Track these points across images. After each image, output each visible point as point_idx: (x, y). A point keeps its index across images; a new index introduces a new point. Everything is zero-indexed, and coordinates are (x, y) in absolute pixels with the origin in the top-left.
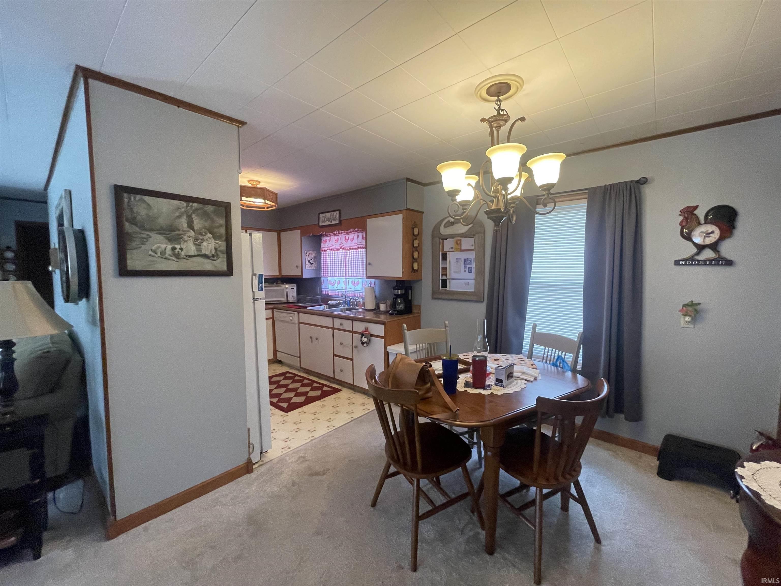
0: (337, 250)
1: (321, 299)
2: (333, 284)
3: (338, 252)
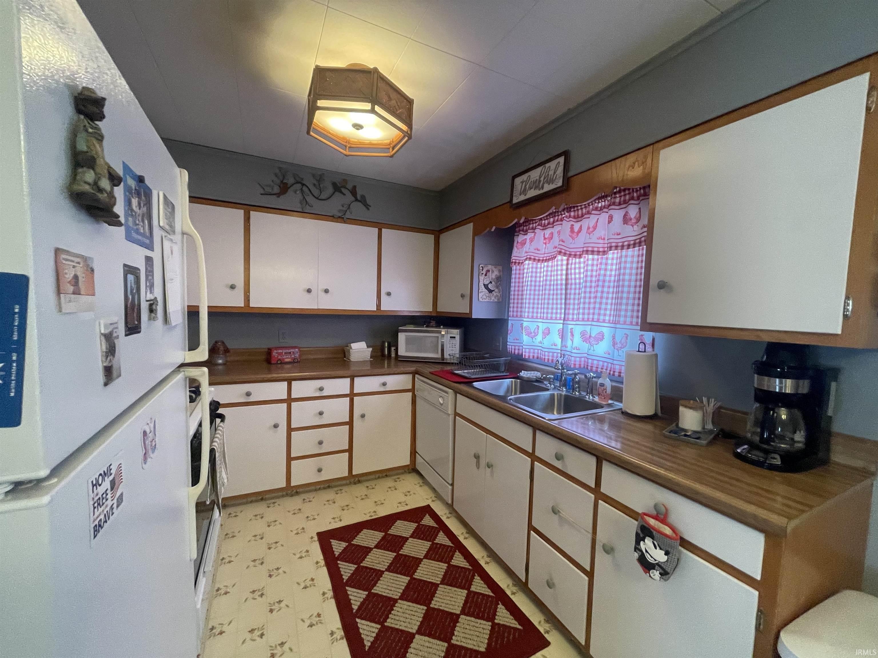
0: (547, 260)
1: (505, 364)
2: (532, 335)
3: (550, 263)
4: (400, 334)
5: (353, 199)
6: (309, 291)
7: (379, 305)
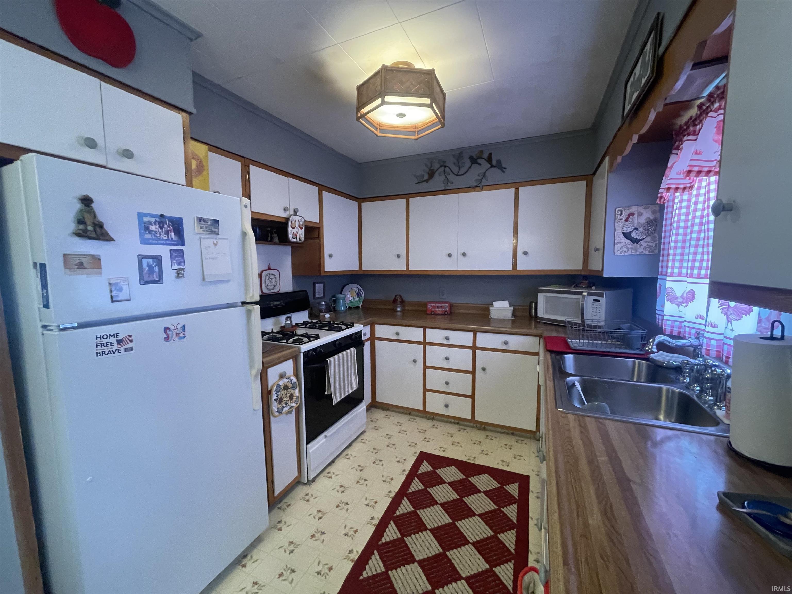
4: (539, 295)
5: (489, 166)
6: (450, 255)
7: (515, 265)
